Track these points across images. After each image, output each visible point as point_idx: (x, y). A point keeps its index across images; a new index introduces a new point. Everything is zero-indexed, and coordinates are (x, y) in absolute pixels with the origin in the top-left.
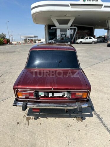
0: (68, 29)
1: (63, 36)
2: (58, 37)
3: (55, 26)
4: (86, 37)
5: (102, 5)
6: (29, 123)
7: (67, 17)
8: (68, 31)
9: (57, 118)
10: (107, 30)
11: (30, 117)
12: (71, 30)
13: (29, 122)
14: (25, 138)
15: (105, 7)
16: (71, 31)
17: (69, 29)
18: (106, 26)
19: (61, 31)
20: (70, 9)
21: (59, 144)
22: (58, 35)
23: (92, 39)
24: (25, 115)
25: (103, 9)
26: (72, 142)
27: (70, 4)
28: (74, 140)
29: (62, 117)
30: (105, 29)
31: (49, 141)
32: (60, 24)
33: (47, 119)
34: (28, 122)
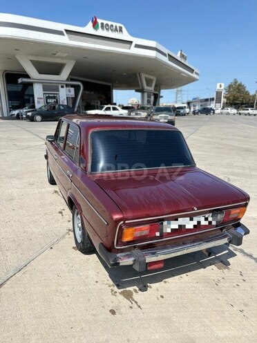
0: (62, 87)
1: (49, 101)
2: (39, 102)
3: (27, 76)
4: (106, 106)
5: (132, 42)
6: (136, 302)
7: (58, 57)
8: (60, 89)
9: (184, 275)
10: (140, 94)
11: (128, 289)
12: (68, 88)
13: (134, 300)
14: (157, 337)
15: (137, 46)
16: (70, 91)
17: (65, 86)
18: (138, 86)
19: (45, 89)
20: (65, 40)
21: (230, 320)
22: (38, 98)
23: (118, 110)
24: (112, 290)
25: (133, 51)
26: (244, 308)
27: (66, 30)
28: (246, 305)
29: (190, 271)
30: (136, 91)
31: (208, 323)
32: (40, 73)
33: (165, 282)
34: (133, 302)
